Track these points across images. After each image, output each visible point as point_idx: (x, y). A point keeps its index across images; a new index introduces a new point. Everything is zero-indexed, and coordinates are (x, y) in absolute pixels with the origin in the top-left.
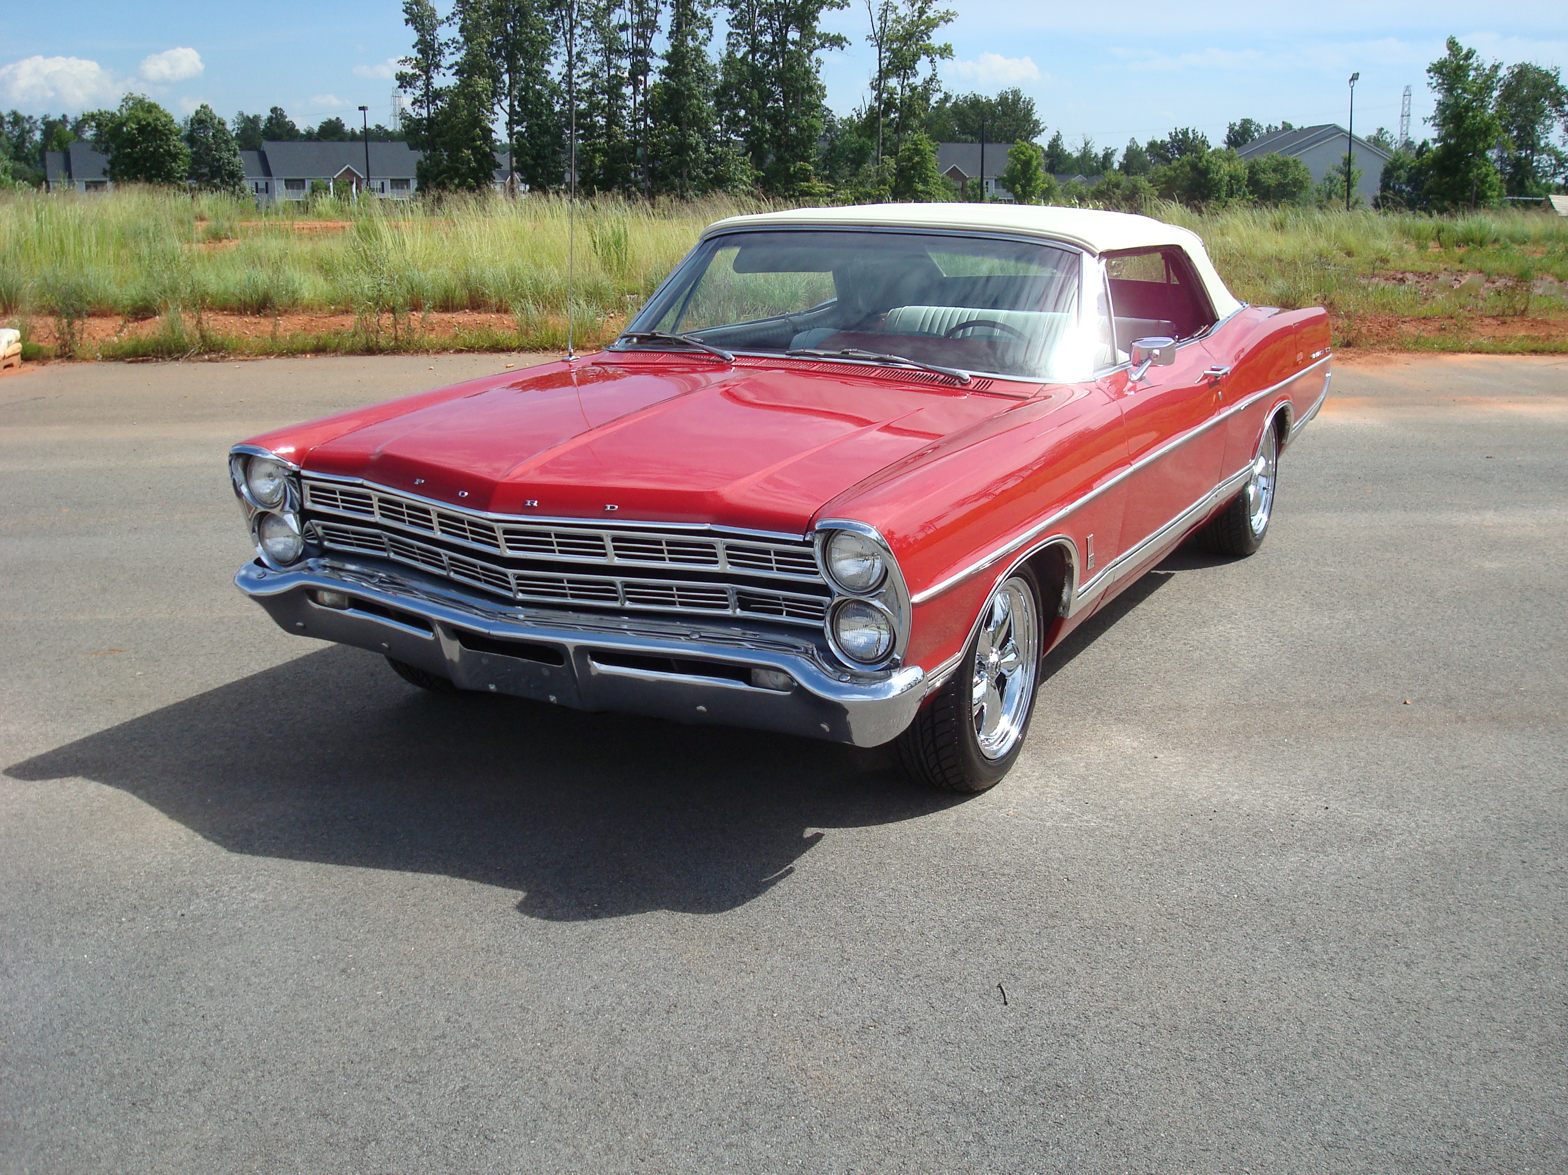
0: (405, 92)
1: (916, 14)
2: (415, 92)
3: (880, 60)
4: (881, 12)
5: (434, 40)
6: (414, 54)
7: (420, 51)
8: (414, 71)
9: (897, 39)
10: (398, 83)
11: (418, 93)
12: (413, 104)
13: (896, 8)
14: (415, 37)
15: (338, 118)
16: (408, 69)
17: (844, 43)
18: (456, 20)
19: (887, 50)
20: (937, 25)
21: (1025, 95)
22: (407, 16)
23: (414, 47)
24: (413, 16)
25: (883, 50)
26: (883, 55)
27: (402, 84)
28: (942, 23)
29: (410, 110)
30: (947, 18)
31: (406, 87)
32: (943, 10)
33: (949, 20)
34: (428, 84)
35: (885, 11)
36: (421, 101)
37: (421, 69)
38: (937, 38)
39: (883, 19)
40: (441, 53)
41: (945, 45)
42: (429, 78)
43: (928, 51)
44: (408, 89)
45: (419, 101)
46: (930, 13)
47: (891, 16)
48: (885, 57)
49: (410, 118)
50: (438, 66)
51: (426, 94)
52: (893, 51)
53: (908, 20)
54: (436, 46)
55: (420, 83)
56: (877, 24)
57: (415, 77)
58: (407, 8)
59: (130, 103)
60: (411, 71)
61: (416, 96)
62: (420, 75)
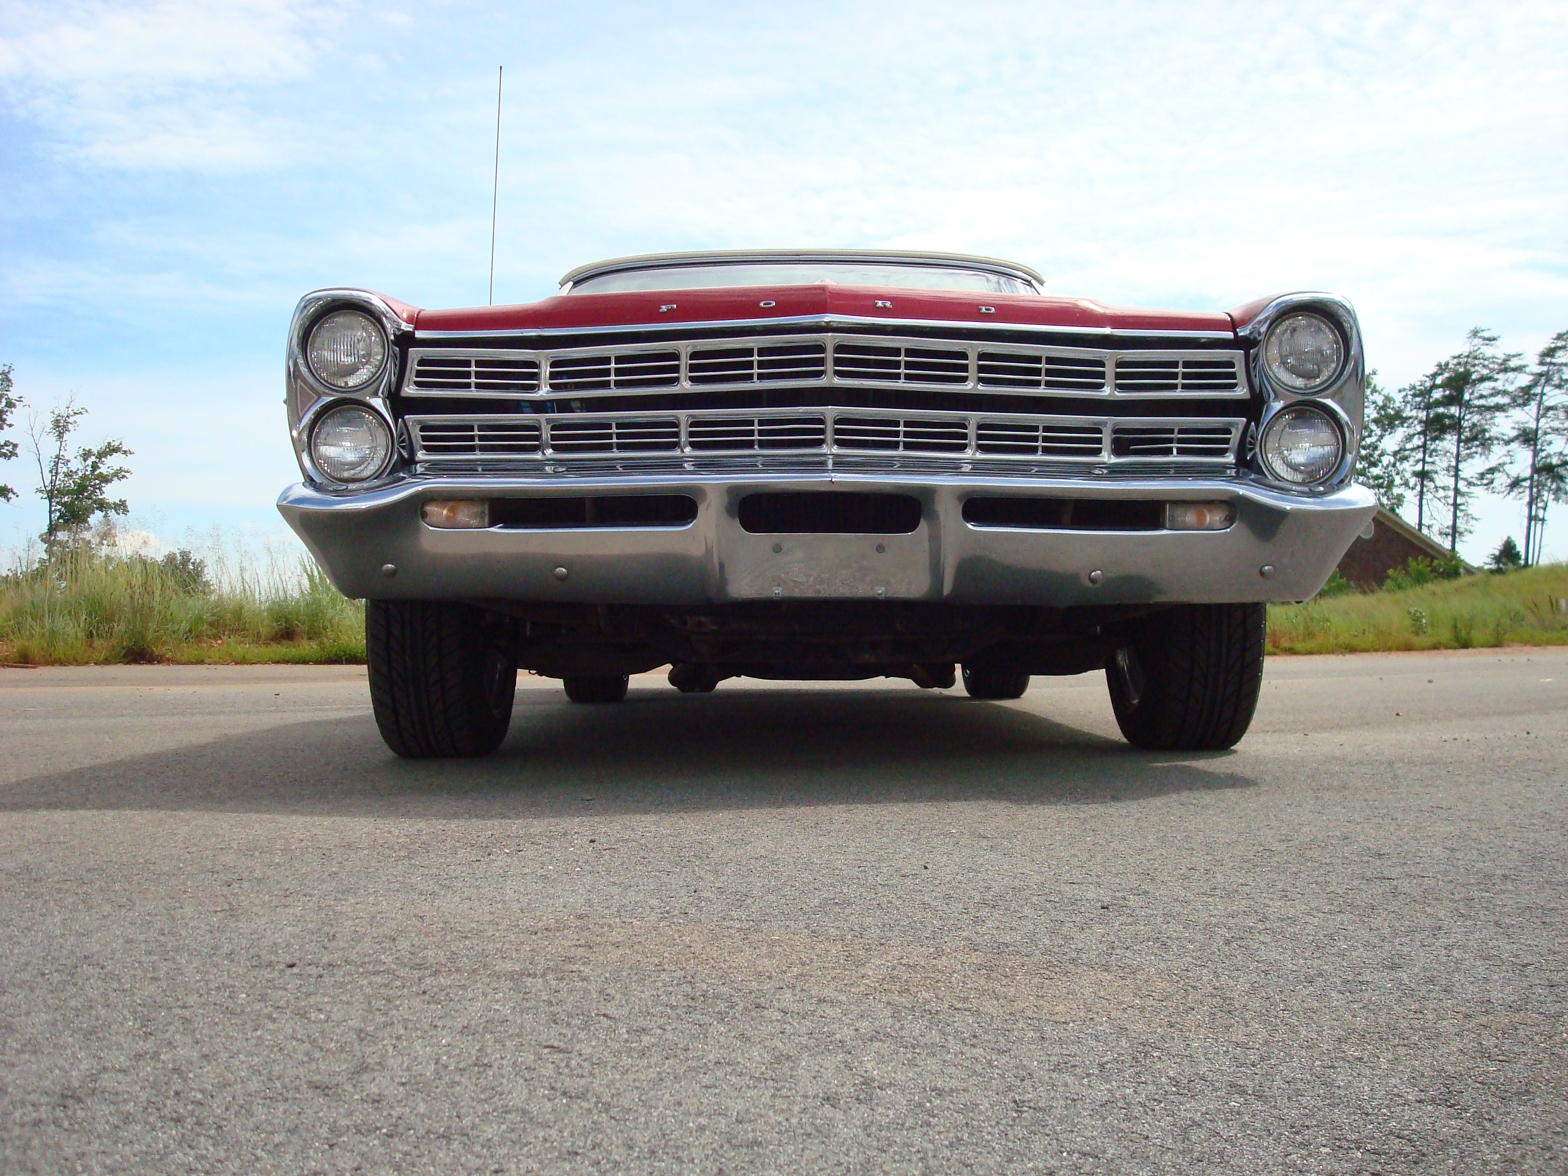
1: (89, 469)
3: (51, 512)
4: (53, 464)
9: (68, 493)
13: (69, 461)
17: (10, 495)
19: (58, 503)
20: (111, 481)
21: (195, 557)
25: (54, 504)
26: (53, 508)
28: (115, 479)
30: (120, 474)
32: (117, 467)
33: (124, 477)
35: (57, 464)
38: (111, 493)
39: (55, 472)
41: (120, 501)
43: (102, 506)
46: (103, 469)
47: (63, 469)
48: (55, 510)
52: (64, 505)
53: (80, 474)
56: (48, 478)
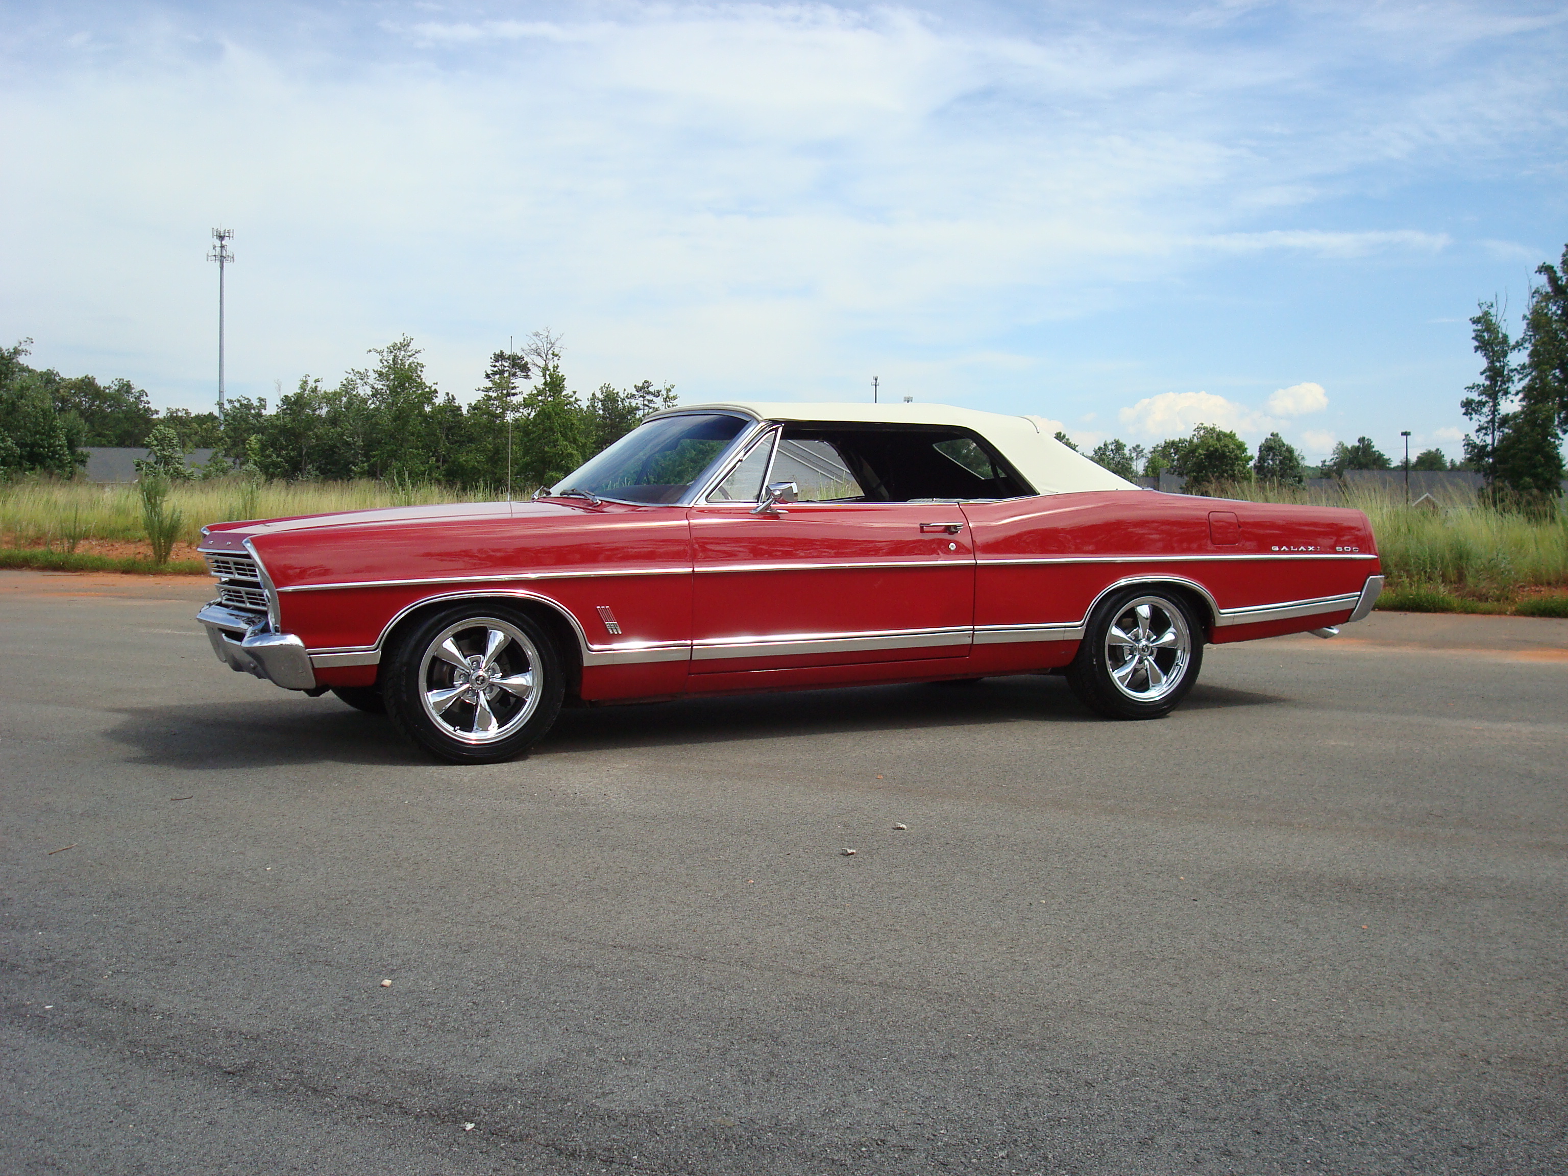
0: (1471, 419)
2: (1481, 418)
5: (1504, 367)
6: (1483, 381)
7: (1487, 378)
8: (1480, 398)
10: (1463, 410)
11: (1484, 420)
12: (1477, 431)
14: (1483, 363)
15: (1438, 450)
16: (1475, 396)
18: (1527, 345)
22: (1477, 344)
23: (1482, 373)
24: (1483, 343)
27: (1467, 410)
29: (1473, 437)
31: (1471, 414)
34: (1494, 411)
36: (1486, 428)
37: (1489, 396)
40: (1510, 380)
42: (1496, 405)
44: (1474, 416)
45: (1483, 428)
49: (1474, 446)
50: (1506, 393)
51: (1492, 421)
54: (1506, 373)
55: (1486, 410)
57: (1482, 404)
58: (1477, 336)
59: (1202, 433)
60: (1477, 399)
61: (1482, 423)
62: (1487, 402)
